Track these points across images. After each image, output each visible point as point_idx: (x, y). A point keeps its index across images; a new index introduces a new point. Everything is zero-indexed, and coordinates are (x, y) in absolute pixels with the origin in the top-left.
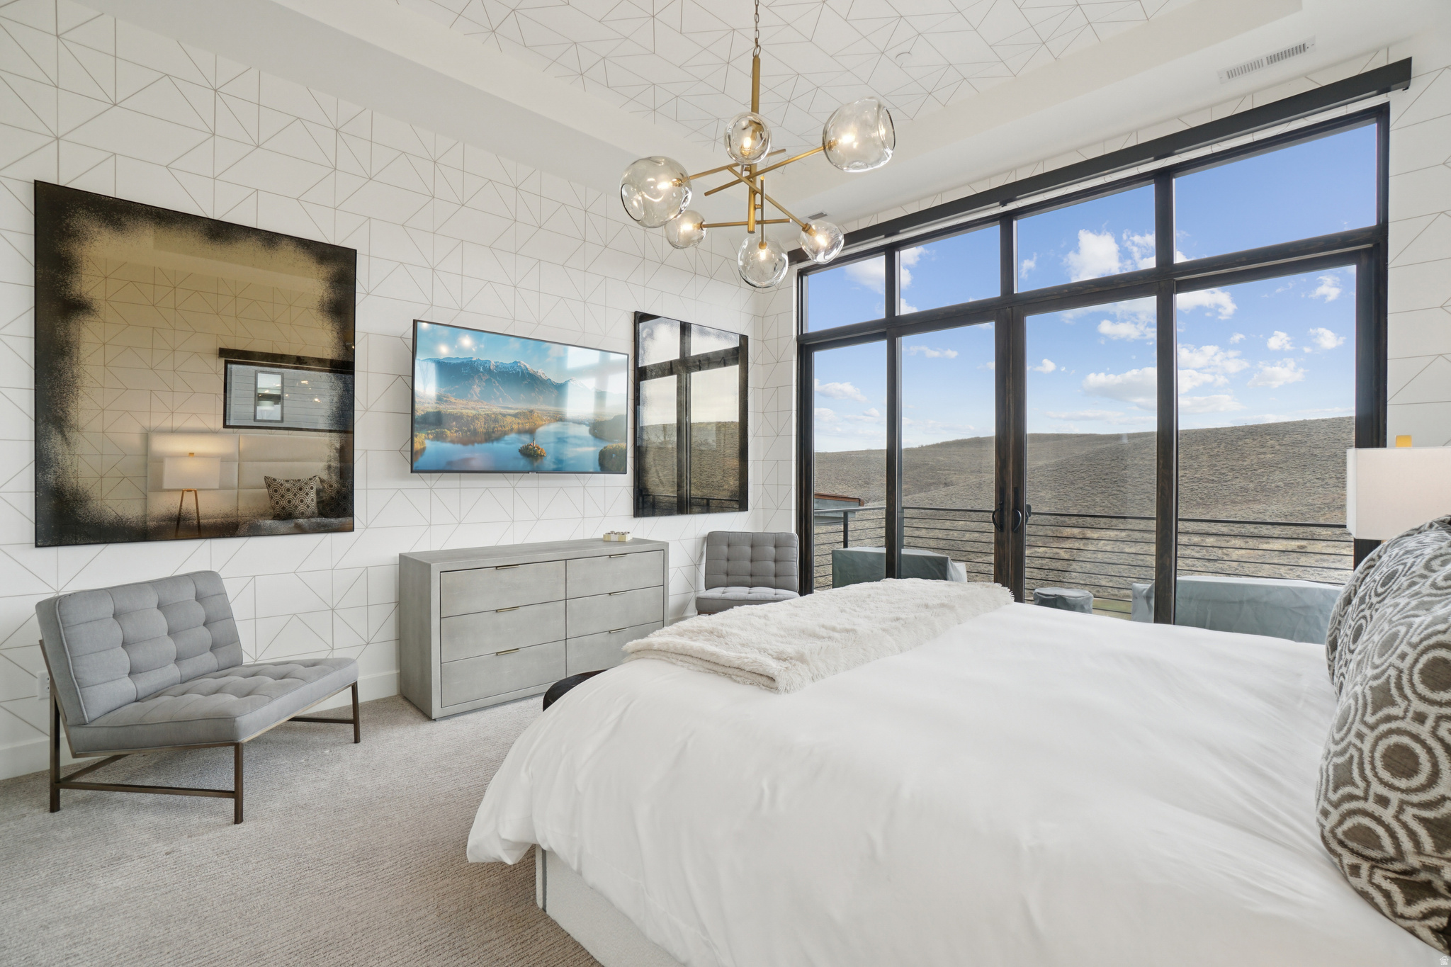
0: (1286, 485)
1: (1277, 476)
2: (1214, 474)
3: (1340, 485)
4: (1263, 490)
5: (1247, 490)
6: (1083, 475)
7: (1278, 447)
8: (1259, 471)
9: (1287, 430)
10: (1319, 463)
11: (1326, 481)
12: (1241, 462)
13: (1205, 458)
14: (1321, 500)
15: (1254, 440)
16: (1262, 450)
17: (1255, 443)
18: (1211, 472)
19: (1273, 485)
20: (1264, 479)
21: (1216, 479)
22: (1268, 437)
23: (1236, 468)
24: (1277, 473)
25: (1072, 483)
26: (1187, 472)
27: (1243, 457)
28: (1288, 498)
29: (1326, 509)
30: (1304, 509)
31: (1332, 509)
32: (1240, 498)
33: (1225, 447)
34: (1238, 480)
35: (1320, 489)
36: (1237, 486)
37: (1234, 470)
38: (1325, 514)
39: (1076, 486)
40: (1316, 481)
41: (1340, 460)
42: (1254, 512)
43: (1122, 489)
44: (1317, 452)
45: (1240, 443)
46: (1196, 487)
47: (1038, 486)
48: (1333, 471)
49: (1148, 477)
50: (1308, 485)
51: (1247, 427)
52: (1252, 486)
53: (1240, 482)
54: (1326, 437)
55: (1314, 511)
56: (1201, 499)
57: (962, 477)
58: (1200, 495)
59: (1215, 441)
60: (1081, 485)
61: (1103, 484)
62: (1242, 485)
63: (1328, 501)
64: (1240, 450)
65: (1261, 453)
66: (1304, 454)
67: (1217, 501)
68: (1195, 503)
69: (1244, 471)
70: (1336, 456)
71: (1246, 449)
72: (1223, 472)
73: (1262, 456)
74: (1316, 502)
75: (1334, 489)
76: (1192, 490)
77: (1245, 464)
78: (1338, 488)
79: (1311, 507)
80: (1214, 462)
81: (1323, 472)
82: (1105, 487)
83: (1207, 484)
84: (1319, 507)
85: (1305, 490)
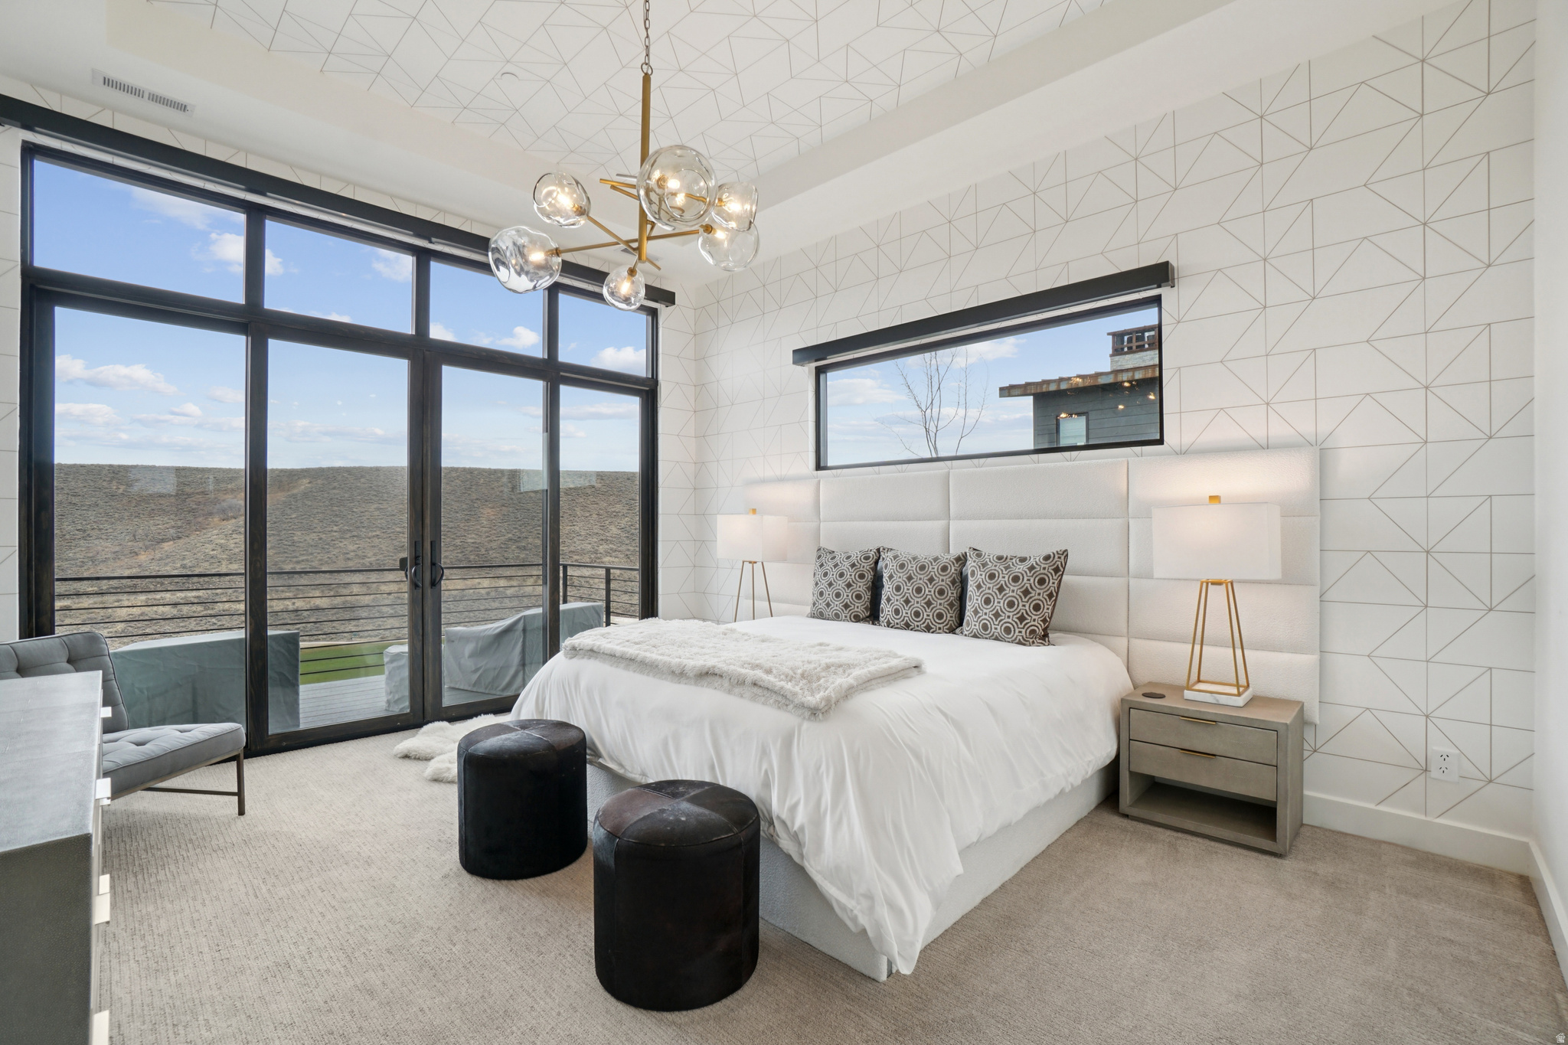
10: (79, 512)
11: (88, 532)
14: (83, 554)
29: (91, 563)
40: (77, 532)
41: (101, 510)
44: (75, 500)
48: (95, 522)
50: (67, 537)
54: (86, 484)
55: (77, 566)
63: (91, 555)
70: (97, 505)
74: (78, 556)
75: (96, 542)
78: (101, 541)
81: (84, 523)
84: (82, 562)
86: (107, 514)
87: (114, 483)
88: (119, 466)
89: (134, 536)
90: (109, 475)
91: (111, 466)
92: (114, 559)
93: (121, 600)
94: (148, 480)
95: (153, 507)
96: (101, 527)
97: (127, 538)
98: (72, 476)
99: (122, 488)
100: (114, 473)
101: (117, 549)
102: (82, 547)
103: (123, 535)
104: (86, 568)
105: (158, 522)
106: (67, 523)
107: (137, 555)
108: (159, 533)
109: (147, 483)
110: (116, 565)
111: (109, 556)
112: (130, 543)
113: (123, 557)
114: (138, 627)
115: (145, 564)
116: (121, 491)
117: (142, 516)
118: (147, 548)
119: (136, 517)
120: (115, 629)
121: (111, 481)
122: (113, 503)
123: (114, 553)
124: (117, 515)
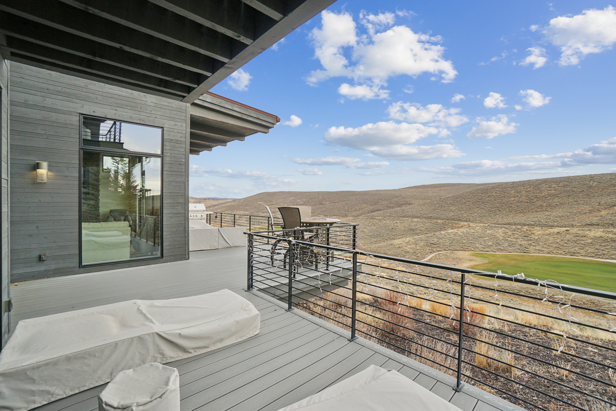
0: (560, 204)
1: (556, 200)
2: (528, 199)
3: (585, 204)
4: (550, 206)
5: (542, 206)
6: (469, 200)
7: (557, 188)
8: (548, 198)
9: (561, 180)
10: (576, 194)
12: (540, 194)
13: (524, 192)
14: (576, 210)
15: (546, 184)
16: (550, 189)
17: (546, 186)
18: (527, 199)
19: (554, 204)
20: (551, 201)
21: (529, 201)
22: (552, 183)
23: (538, 197)
24: (556, 199)
25: (465, 203)
26: (516, 198)
27: (541, 192)
28: (561, 209)
29: (579, 214)
30: (569, 214)
31: (581, 214)
32: (539, 210)
33: (533, 188)
34: (539, 202)
35: (576, 206)
36: (538, 205)
37: (536, 197)
38: (578, 216)
39: (466, 205)
41: (585, 193)
42: (545, 215)
43: (487, 206)
44: (574, 189)
45: (540, 186)
46: (520, 205)
47: (449, 205)
48: (582, 198)
49: (498, 201)
50: (570, 204)
51: (543, 179)
52: (545, 204)
53: (540, 203)
54: (579, 183)
56: (522, 210)
57: (417, 201)
58: (521, 208)
59: (529, 185)
60: (468, 204)
61: (478, 204)
62: (540, 204)
63: (579, 211)
64: (540, 189)
65: (549, 190)
66: (569, 191)
67: (529, 211)
68: (519, 212)
69: (541, 198)
71: (543, 188)
72: (532, 198)
73: (550, 192)
74: (574, 211)
75: (582, 206)
76: (518, 206)
77: (542, 195)
78: (584, 205)
79: (571, 213)
80: (528, 194)
81: (578, 198)
82: (479, 205)
83: (524, 204)
85: (569, 206)
86: (587, 195)
87: (592, 182)
88: (594, 175)
89: (599, 203)
90: (590, 179)
91: (591, 175)
92: (589, 213)
93: (591, 230)
94: (608, 179)
95: (610, 191)
96: (585, 200)
97: (596, 204)
98: (574, 180)
99: (595, 183)
100: (592, 177)
101: (591, 209)
102: (576, 208)
103: (594, 203)
104: (577, 216)
105: (612, 198)
106: (571, 199)
107: (600, 211)
108: (613, 202)
109: (608, 181)
110: (590, 215)
111: (587, 211)
112: (597, 207)
113: (593, 212)
114: (598, 242)
115: (604, 216)
116: (594, 185)
117: (604, 195)
118: (605, 208)
119: (601, 196)
120: (587, 242)
121: (590, 181)
122: (591, 190)
123: (589, 210)
124: (592, 195)
